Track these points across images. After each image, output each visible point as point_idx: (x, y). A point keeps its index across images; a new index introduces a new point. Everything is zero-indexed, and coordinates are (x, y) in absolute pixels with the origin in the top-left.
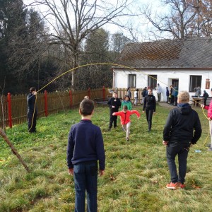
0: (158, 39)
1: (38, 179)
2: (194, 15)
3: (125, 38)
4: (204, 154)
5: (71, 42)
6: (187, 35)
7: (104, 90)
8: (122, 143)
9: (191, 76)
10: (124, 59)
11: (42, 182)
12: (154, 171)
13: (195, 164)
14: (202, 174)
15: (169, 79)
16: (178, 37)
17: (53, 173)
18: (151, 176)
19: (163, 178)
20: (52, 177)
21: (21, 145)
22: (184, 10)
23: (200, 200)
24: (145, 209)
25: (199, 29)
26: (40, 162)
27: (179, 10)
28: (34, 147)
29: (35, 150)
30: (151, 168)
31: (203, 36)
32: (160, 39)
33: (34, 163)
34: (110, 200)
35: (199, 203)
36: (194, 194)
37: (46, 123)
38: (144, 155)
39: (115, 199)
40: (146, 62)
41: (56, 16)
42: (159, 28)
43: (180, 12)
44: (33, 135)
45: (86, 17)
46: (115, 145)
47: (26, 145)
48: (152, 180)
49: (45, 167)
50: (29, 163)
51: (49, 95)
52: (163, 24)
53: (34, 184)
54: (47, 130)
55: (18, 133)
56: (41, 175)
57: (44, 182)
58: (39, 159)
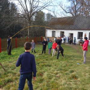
0: (65, 16)
1: (9, 74)
2: (81, 7)
3: (52, 16)
4: (80, 65)
5: (28, 17)
6: (78, 15)
7: (42, 37)
8: (47, 60)
9: (78, 32)
10: (50, 25)
11: (11, 75)
12: (58, 72)
13: (76, 69)
14: (78, 73)
15: (69, 33)
16: (74, 16)
17: (16, 72)
18: (57, 74)
19: (62, 75)
20: (15, 74)
21: (4, 60)
22: (77, 4)
23: (76, 84)
24: (52, 87)
25: (82, 12)
26: (11, 67)
27: (74, 4)
28: (9, 61)
29: (10, 62)
30: (57, 71)
31: (84, 15)
32: (66, 16)
33: (8, 68)
34: (38, 83)
35: (75, 85)
36: (74, 81)
37: (16, 51)
38: (55, 65)
39: (40, 83)
40: (60, 26)
41: (22, 5)
42: (66, 12)
43: (75, 5)
44: (9, 56)
45: (35, 6)
46: (44, 61)
47: (6, 60)
48: (57, 75)
49: (13, 69)
50: (6, 67)
51: (18, 39)
52: (68, 10)
53: (7, 76)
54: (16, 54)
55: (3, 55)
56: (10, 72)
57: (12, 76)
58: (10, 66)
